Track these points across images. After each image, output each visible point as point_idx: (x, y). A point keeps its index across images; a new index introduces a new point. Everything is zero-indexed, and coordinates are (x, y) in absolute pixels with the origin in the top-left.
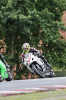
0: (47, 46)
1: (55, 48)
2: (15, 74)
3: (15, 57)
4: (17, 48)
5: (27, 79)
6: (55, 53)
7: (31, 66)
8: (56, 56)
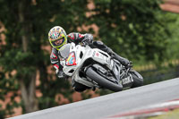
0: (108, 11)
1: (129, 12)
2: (39, 95)
3: (34, 52)
4: (34, 29)
5: (71, 101)
6: (131, 26)
7: (82, 74)
8: (135, 32)
